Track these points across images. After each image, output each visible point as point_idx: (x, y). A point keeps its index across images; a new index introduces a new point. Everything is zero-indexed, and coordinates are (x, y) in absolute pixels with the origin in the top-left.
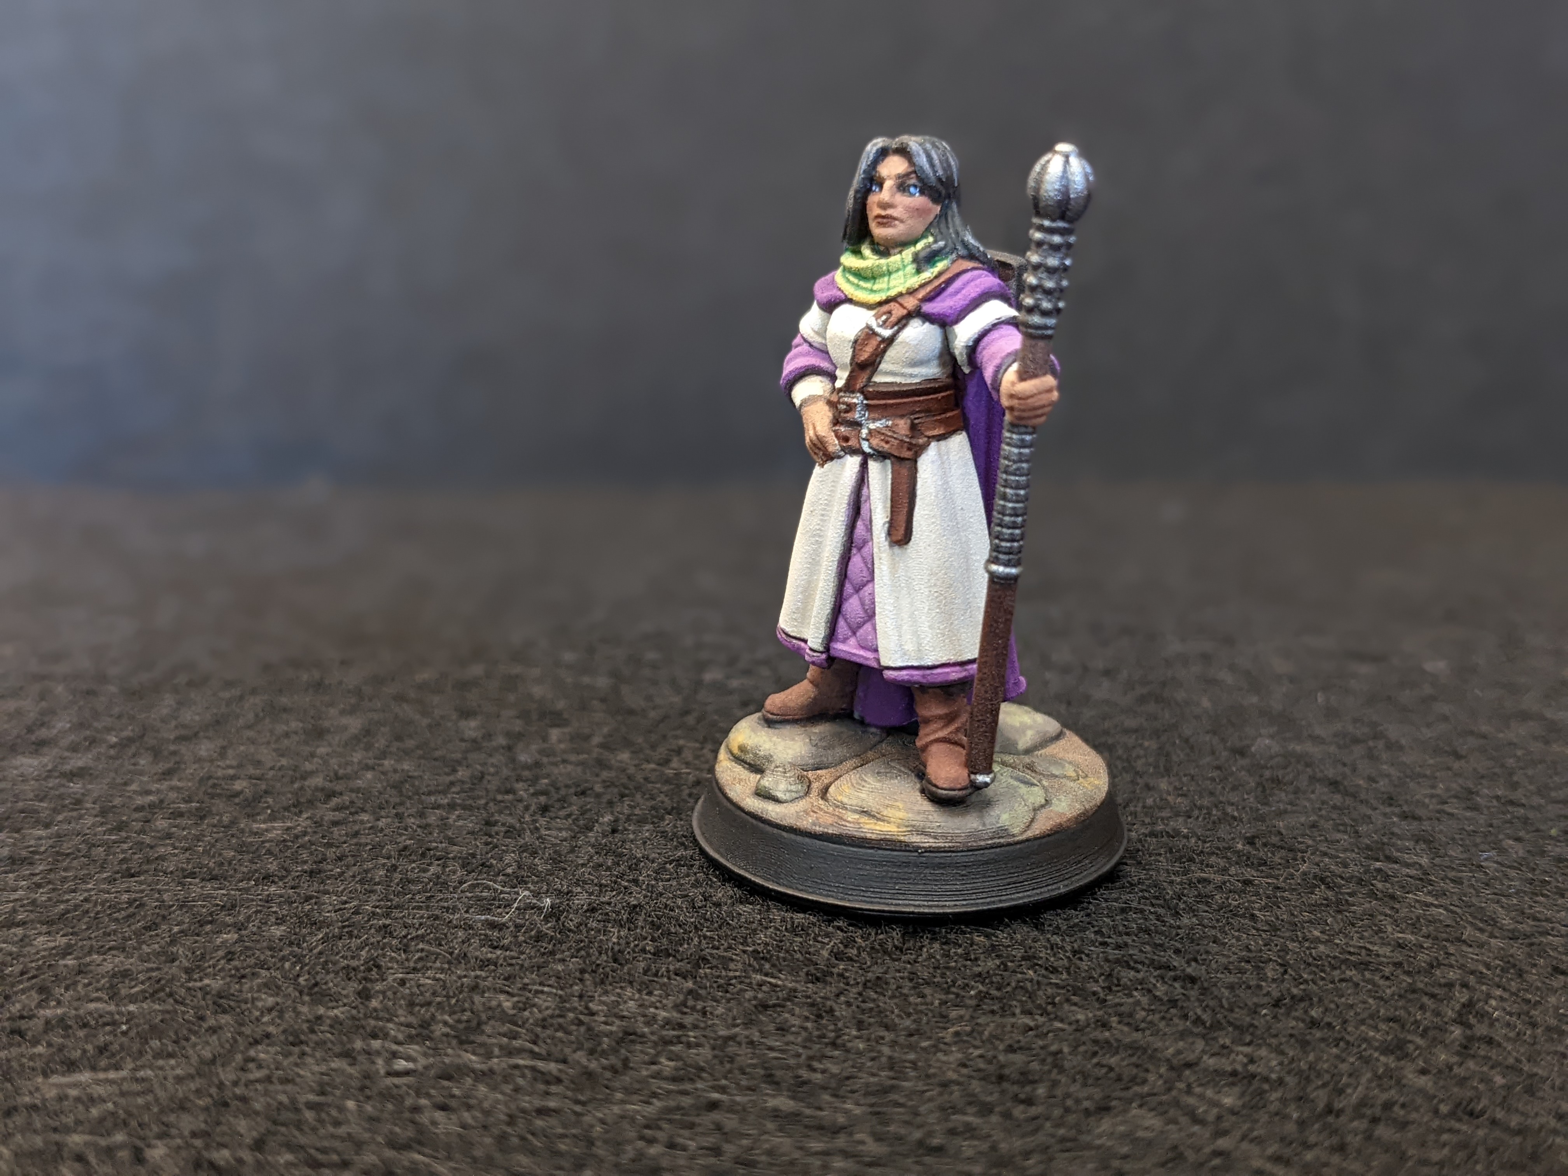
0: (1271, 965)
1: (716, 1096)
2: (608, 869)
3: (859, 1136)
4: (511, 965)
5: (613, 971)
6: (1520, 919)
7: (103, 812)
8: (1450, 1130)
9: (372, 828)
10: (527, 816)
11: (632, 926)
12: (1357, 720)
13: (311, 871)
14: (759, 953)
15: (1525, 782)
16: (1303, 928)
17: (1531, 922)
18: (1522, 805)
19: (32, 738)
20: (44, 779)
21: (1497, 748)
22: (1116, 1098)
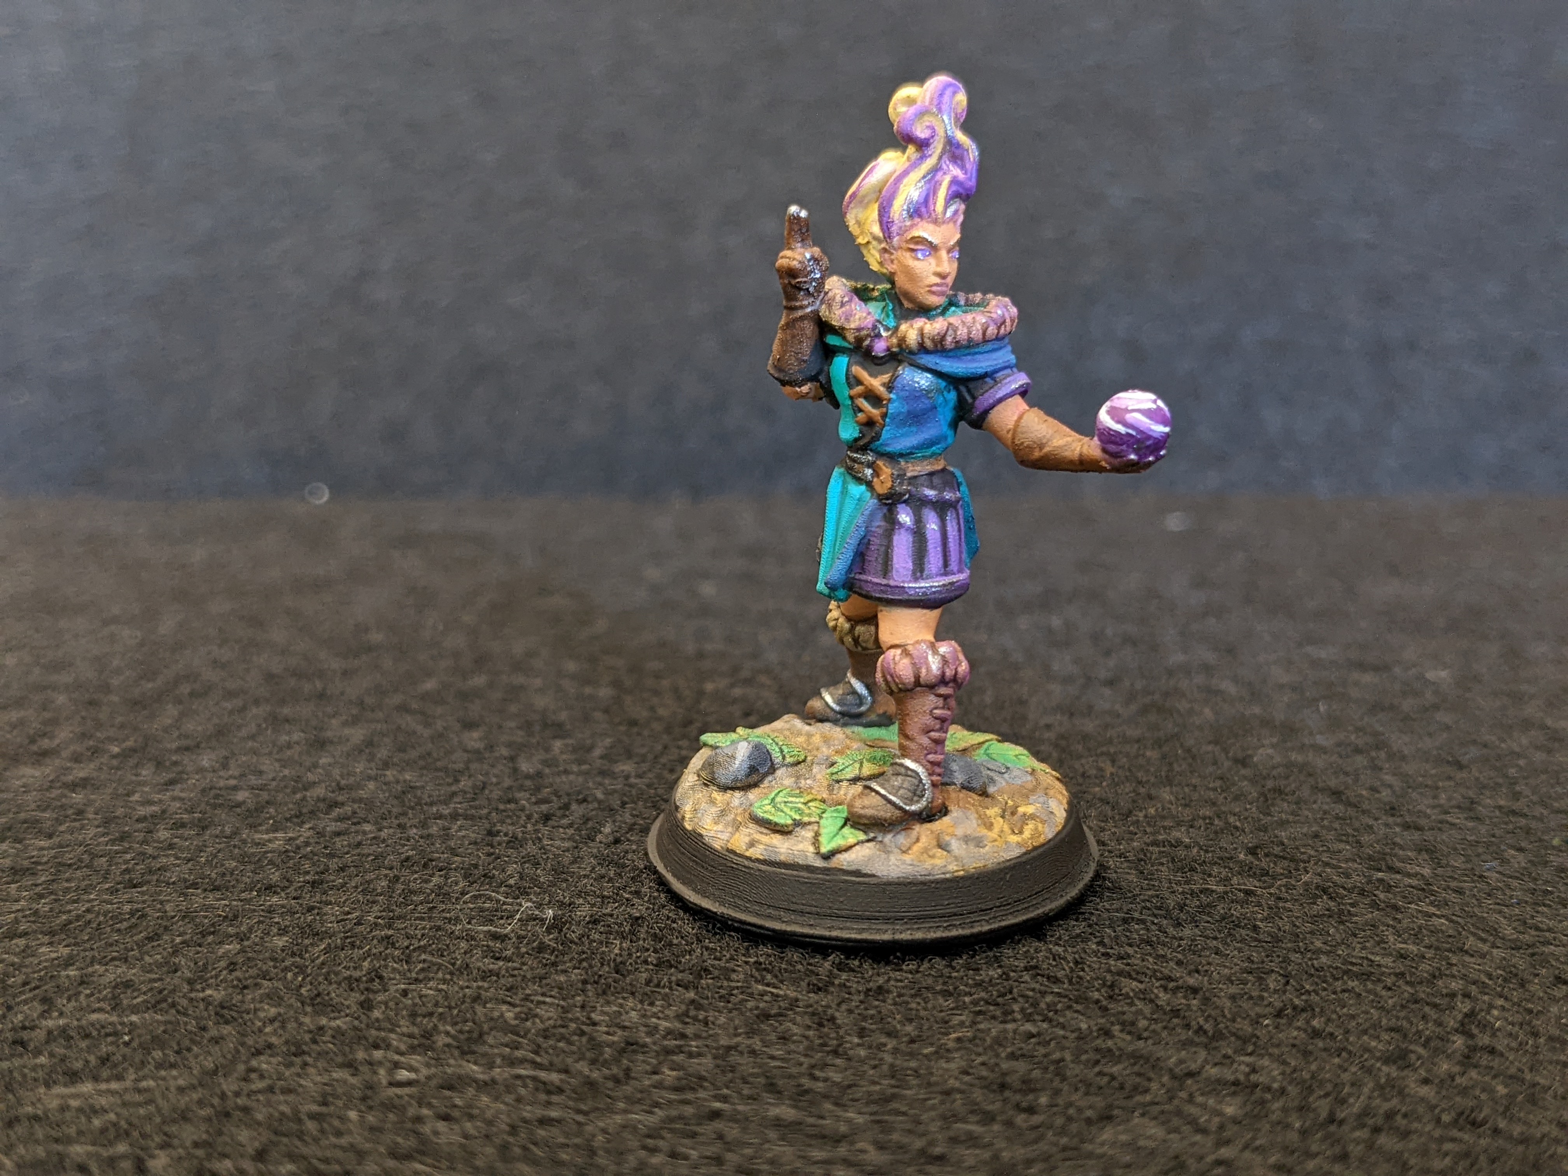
0: (1274, 976)
1: (717, 1105)
2: (610, 880)
3: (860, 1145)
4: (513, 976)
5: (615, 982)
6: (1521, 929)
7: (106, 822)
8: (1453, 1140)
9: (374, 838)
10: (529, 825)
11: (634, 938)
12: (1358, 730)
13: (314, 882)
14: (761, 964)
15: (1527, 791)
16: (1305, 938)
17: (1533, 932)
18: (1525, 816)
19: (35, 748)
20: (47, 790)
21: (1499, 757)
22: (1119, 1108)
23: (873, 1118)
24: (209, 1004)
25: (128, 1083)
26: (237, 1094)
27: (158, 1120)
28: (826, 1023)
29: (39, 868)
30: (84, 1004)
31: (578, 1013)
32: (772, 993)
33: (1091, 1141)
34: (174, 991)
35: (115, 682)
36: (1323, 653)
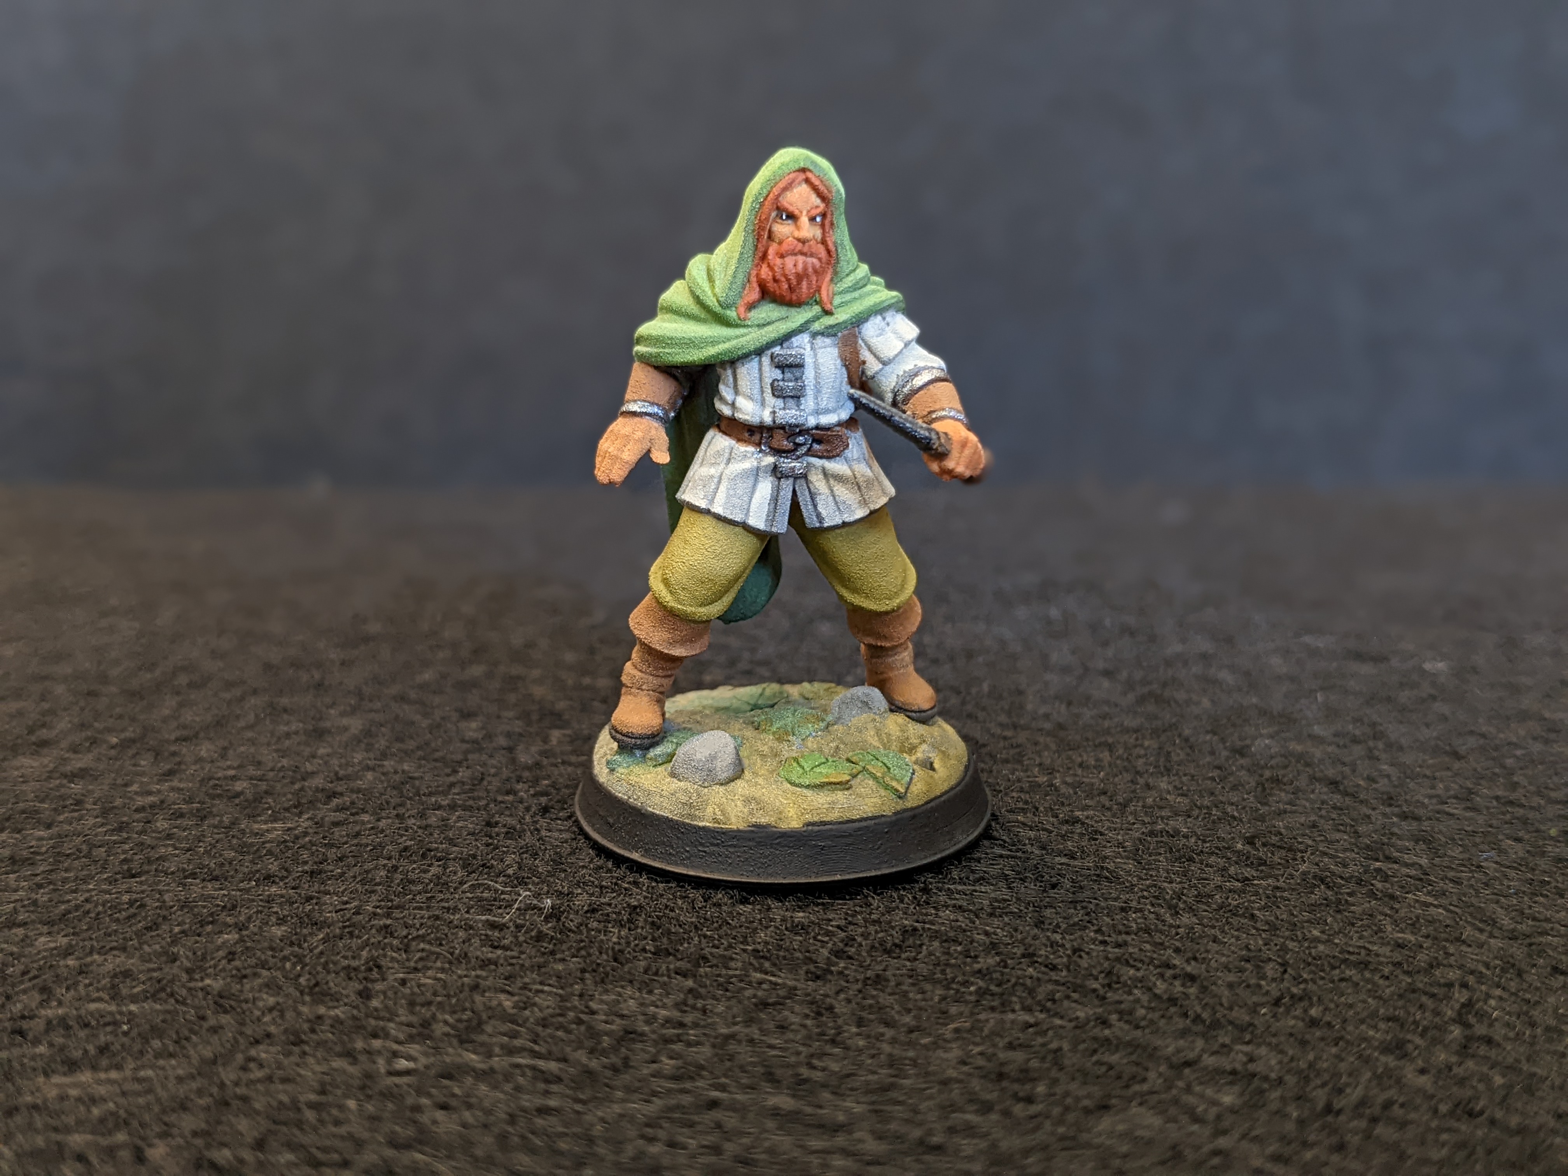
0: (1271, 964)
1: (716, 1094)
2: (609, 871)
3: (858, 1135)
4: (511, 964)
5: (614, 970)
6: (1519, 919)
7: (105, 812)
8: (1449, 1130)
9: (372, 828)
10: (527, 817)
11: (632, 926)
12: (1357, 720)
13: (312, 872)
14: (758, 951)
15: (1525, 782)
16: (1303, 927)
17: (1530, 922)
18: (1522, 806)
19: (33, 739)
20: (45, 780)
21: (1496, 748)
22: (1115, 1097)
23: (871, 1107)
24: (208, 994)
25: (128, 1073)
26: (237, 1084)
27: (156, 1109)
28: (824, 1011)
29: (38, 858)
30: (83, 993)
31: (576, 1001)
32: (771, 982)
33: (1089, 1131)
34: (172, 981)
35: (115, 672)
36: (1321, 643)
